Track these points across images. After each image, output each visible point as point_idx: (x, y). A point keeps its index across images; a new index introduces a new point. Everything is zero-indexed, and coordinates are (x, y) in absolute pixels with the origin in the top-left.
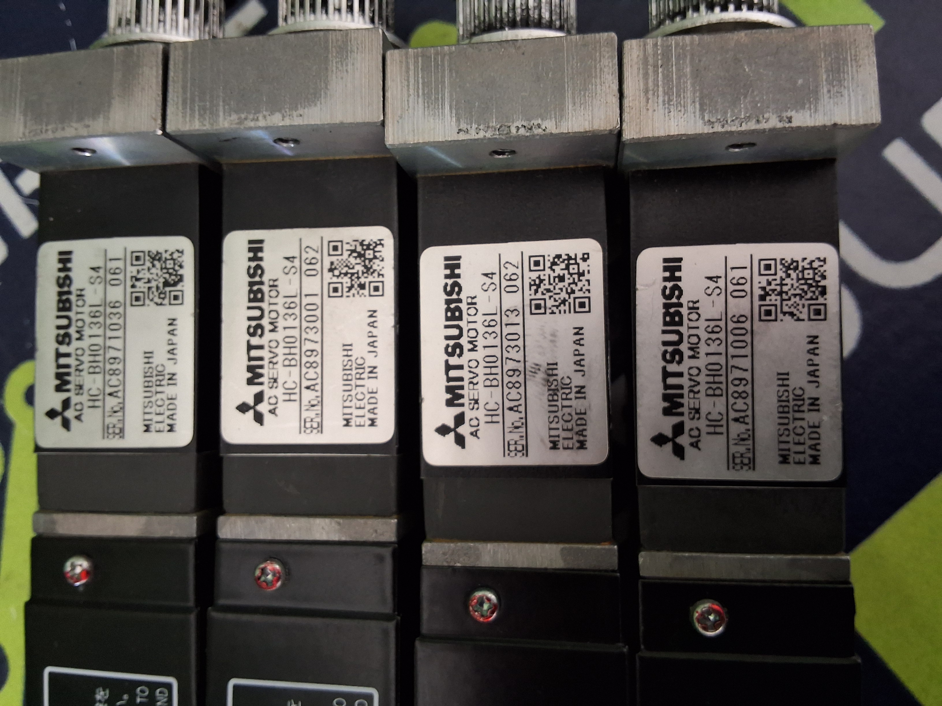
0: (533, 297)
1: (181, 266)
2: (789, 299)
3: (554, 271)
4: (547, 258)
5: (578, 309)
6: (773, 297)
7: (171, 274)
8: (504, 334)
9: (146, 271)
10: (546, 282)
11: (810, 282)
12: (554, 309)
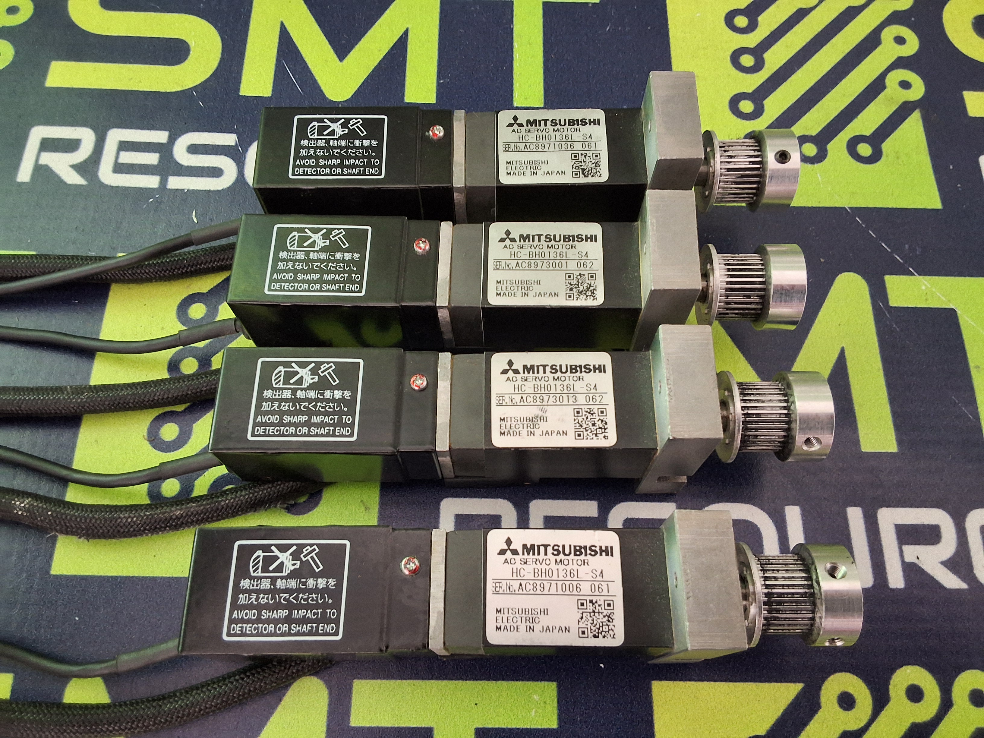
0: (583, 410)
1: (593, 176)
2: (591, 617)
3: (598, 421)
4: (605, 417)
5: (577, 433)
6: (592, 608)
7: (588, 172)
8: (563, 395)
9: (590, 160)
10: (592, 417)
11: (601, 629)
12: (577, 421)
